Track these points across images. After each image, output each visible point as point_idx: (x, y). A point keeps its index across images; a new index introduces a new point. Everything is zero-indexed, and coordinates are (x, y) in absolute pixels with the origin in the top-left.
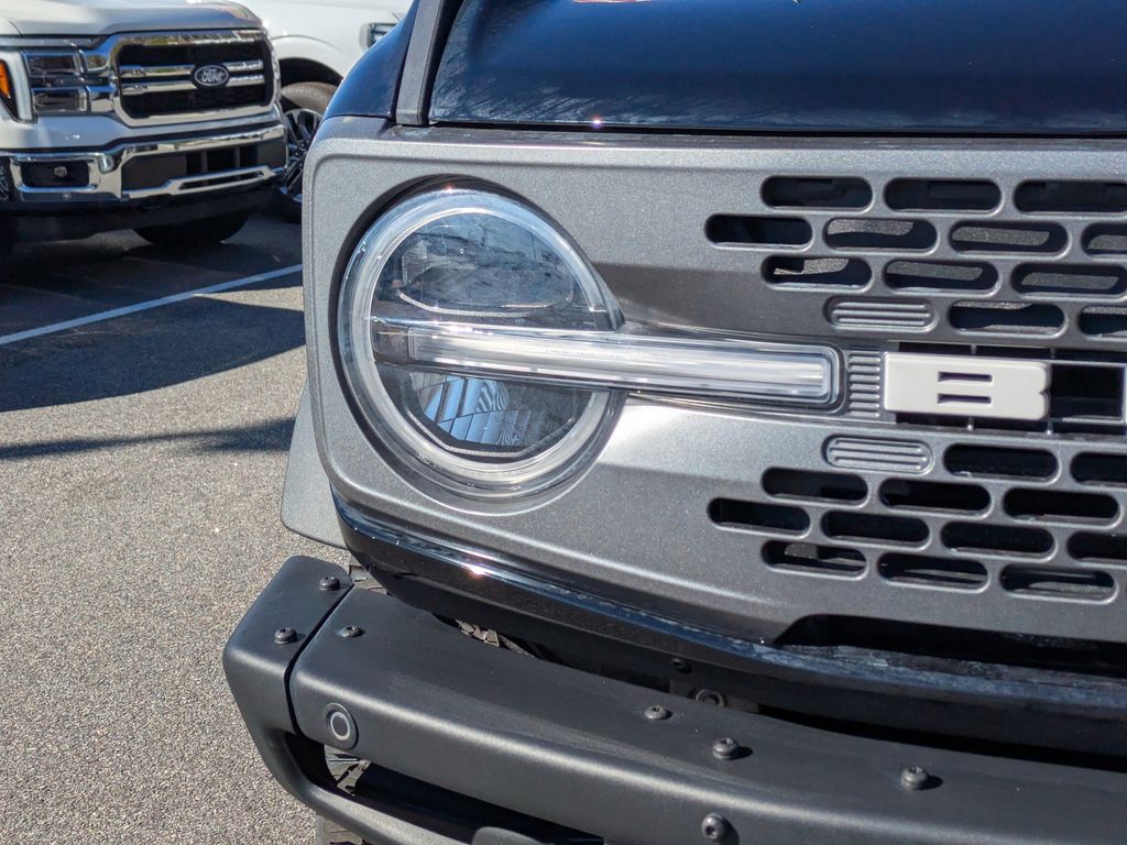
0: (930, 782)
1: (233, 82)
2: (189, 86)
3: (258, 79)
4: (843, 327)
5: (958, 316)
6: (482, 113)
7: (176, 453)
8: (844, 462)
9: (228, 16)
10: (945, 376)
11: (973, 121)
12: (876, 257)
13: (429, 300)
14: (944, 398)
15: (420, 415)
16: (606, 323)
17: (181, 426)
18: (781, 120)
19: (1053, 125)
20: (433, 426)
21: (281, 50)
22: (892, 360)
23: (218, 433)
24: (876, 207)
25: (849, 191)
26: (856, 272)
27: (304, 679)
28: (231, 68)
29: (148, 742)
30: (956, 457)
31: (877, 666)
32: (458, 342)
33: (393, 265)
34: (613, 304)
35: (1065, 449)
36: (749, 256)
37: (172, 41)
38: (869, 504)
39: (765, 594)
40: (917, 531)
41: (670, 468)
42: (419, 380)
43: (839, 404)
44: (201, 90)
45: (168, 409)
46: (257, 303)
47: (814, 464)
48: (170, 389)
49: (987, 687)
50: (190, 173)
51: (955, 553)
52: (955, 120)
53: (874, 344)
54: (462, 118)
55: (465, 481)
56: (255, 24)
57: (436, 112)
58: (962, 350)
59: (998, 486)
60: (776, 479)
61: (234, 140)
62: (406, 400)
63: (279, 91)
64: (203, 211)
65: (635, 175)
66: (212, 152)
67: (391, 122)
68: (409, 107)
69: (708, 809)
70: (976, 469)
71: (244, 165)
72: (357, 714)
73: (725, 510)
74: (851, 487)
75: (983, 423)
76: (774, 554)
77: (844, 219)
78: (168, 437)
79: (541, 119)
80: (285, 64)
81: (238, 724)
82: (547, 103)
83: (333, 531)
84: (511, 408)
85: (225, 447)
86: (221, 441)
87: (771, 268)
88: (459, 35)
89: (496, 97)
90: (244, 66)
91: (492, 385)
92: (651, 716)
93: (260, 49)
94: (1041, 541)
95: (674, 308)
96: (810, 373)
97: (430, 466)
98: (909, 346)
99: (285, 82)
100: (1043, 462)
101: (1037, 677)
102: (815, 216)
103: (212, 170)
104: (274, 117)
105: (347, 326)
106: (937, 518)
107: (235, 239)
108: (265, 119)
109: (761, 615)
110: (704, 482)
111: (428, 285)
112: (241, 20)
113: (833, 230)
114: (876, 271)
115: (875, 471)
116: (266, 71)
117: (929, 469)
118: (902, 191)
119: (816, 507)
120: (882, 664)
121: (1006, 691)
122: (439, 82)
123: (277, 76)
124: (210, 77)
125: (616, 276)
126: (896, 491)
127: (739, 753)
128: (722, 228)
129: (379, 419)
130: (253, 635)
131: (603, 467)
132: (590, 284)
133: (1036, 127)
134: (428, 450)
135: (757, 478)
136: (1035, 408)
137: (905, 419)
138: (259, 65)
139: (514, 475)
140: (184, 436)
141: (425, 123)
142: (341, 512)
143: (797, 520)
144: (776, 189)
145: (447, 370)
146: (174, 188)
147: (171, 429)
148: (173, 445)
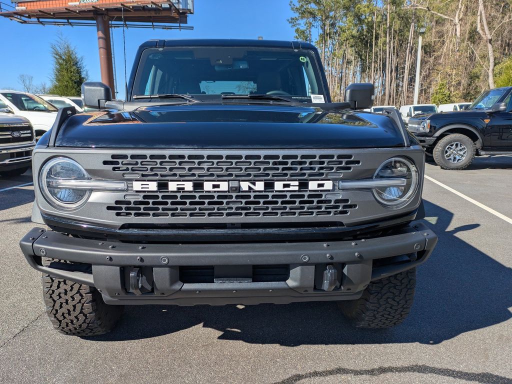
0: (143, 248)
1: (22, 136)
2: (10, 137)
3: (30, 135)
4: (126, 178)
5: (143, 176)
6: (64, 145)
7: (10, 224)
8: (128, 199)
9: (21, 120)
10: (142, 185)
11: (143, 146)
12: (130, 167)
13: (58, 177)
14: (142, 188)
15: (56, 196)
16: (88, 179)
17: (11, 218)
18: (114, 146)
19: (155, 147)
20: (59, 199)
21: (35, 128)
22: (134, 183)
23: (21, 219)
24: (129, 159)
25: (125, 157)
26: (127, 169)
27: (35, 245)
28: (22, 132)
29: (5, 283)
30: (145, 197)
31: (135, 231)
32: (62, 183)
33: (50, 170)
34: (89, 176)
35: (160, 195)
36: (110, 167)
37: (5, 126)
38: (132, 205)
39: (117, 221)
40: (140, 209)
41: (100, 202)
42: (56, 190)
43: (127, 190)
44: (14, 138)
45: (7, 214)
46: (31, 189)
47: (123, 199)
48: (7, 210)
49: (152, 232)
50: (11, 158)
51: (145, 212)
52: (141, 146)
53: (131, 180)
54: (61, 146)
55: (64, 207)
56: (28, 122)
57: (56, 145)
58: (145, 181)
59: (151, 201)
60: (117, 202)
61: (23, 150)
62: (54, 194)
63: (35, 138)
64: (15, 167)
65: (91, 155)
66: (17, 153)
67: (48, 146)
68: (51, 144)
69: (107, 256)
70: (148, 199)
71: (26, 156)
72: (46, 249)
73: (109, 208)
74: (129, 203)
75: (149, 192)
76: (118, 214)
77: (125, 161)
78: (7, 220)
79: (75, 145)
80: (36, 131)
81: (22, 255)
82: (76, 143)
83: (41, 221)
84: (75, 196)
85: (23, 222)
86: (22, 220)
87: (114, 169)
88: (61, 132)
89: (67, 142)
90: (25, 132)
91: (71, 191)
92: (100, 244)
93: (29, 128)
94: (158, 209)
95: (99, 176)
96: (122, 186)
97: (58, 205)
98: (137, 180)
99: (37, 136)
100: (157, 197)
101: (160, 230)
102: (120, 161)
103: (17, 157)
104: (34, 144)
105: (41, 182)
106: (142, 207)
107: (24, 174)
108: (32, 144)
109: (117, 224)
110: (105, 204)
111: (57, 174)
112: (24, 121)
113: (123, 163)
114: (130, 169)
115: (132, 200)
116: (32, 133)
117: (141, 199)
118: (133, 157)
119: (124, 206)
120: (136, 230)
121: (155, 233)
122: (57, 140)
123: (34, 134)
124: (16, 134)
125: (89, 171)
126: (136, 203)
127: (113, 247)
128: (105, 163)
129: (48, 197)
130: (26, 239)
131: (89, 202)
132: (85, 172)
133: (152, 147)
134: (58, 203)
135: (114, 202)
136: (155, 189)
137: (137, 191)
138: (29, 131)
139: (73, 206)
140: (12, 220)
141: (55, 146)
142: (42, 215)
143: (121, 209)
144: (113, 156)
145: (60, 188)
146: (7, 162)
147: (8, 219)
148: (9, 222)
